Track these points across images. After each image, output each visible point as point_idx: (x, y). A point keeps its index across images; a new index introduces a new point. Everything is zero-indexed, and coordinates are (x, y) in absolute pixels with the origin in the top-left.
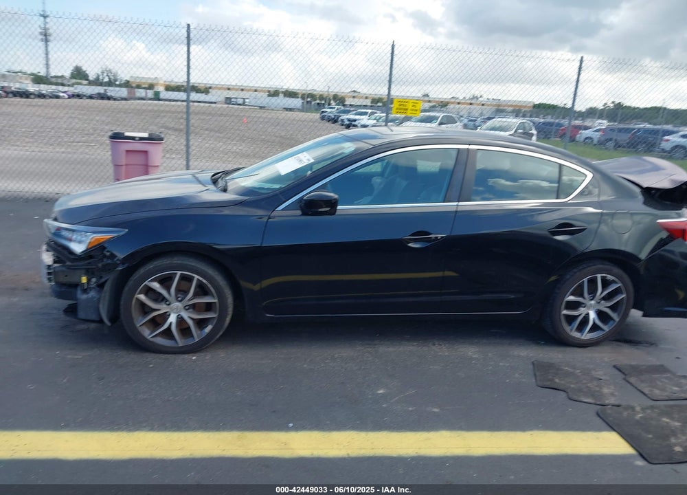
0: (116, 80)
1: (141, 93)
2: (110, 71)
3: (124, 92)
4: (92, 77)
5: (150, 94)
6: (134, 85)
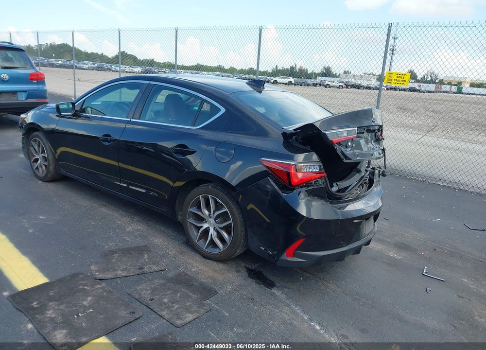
0: (436, 79)
1: (447, 88)
2: (433, 73)
3: (432, 87)
4: (419, 77)
5: (454, 89)
6: (446, 83)
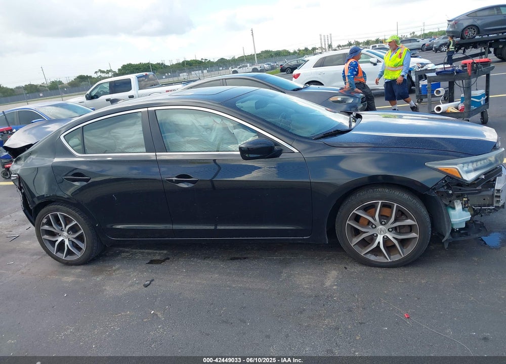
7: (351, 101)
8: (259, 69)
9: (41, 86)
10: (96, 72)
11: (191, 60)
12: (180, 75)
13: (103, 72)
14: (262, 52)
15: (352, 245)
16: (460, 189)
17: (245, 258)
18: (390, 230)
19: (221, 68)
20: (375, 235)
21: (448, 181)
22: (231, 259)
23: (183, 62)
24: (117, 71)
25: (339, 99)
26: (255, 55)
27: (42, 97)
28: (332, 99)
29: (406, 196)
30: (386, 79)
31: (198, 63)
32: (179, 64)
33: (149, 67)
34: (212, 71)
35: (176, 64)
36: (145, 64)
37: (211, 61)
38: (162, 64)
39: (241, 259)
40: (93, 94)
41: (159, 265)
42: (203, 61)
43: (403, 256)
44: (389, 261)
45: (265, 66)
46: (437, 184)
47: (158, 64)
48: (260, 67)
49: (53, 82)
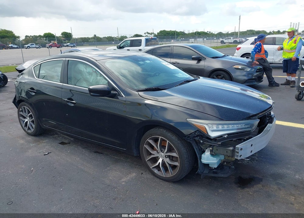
7: (249, 69)
8: (238, 41)
9: (115, 38)
10: (145, 33)
11: (201, 32)
12: (190, 40)
13: (149, 33)
14: (248, 31)
15: (146, 160)
16: (208, 141)
17: (101, 153)
18: (166, 156)
19: (215, 38)
20: (159, 157)
21: (198, 134)
22: (95, 152)
23: (196, 32)
24: (156, 34)
25: (240, 67)
26: (239, 32)
27: (113, 44)
28: (234, 67)
29: (174, 138)
30: (284, 58)
31: (205, 34)
32: (193, 33)
33: (175, 33)
34: (210, 39)
35: (191, 33)
36: (173, 31)
37: (213, 33)
38: (183, 32)
39: (99, 153)
40: (122, 46)
41: (63, 146)
42: (208, 33)
43: (171, 176)
44: (164, 176)
45: (243, 40)
46: (191, 134)
47: (181, 32)
48: (239, 40)
49: (122, 36)
